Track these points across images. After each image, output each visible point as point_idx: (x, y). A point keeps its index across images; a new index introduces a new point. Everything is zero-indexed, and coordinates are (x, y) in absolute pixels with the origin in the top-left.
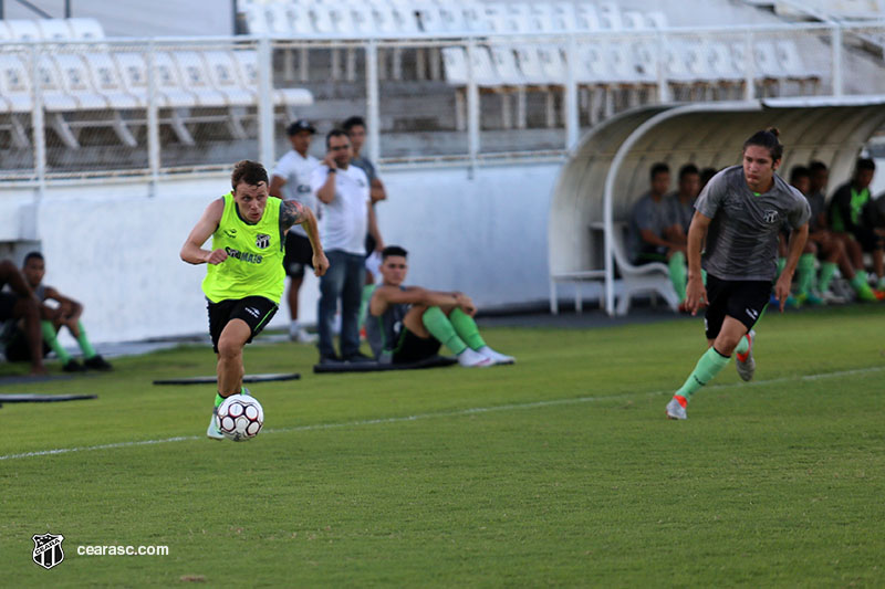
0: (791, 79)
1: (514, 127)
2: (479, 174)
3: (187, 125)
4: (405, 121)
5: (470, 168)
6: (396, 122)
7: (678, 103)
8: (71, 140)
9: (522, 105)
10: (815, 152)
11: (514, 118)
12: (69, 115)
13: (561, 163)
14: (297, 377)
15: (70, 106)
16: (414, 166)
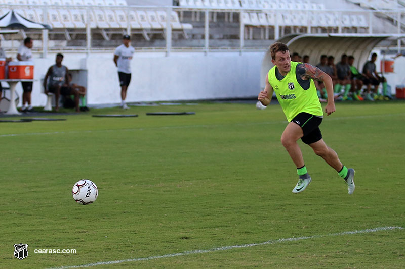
0: (362, 28)
1: (265, 38)
2: (243, 54)
3: (148, 34)
4: (227, 36)
5: (240, 52)
6: (224, 36)
7: (301, 33)
8: (107, 38)
9: (267, 32)
10: (346, 51)
11: (265, 36)
12: (107, 30)
13: (265, 51)
14: (137, 116)
15: (107, 26)
16: (220, 50)
